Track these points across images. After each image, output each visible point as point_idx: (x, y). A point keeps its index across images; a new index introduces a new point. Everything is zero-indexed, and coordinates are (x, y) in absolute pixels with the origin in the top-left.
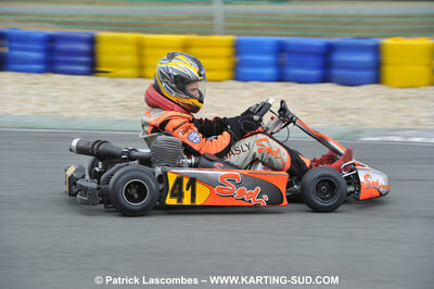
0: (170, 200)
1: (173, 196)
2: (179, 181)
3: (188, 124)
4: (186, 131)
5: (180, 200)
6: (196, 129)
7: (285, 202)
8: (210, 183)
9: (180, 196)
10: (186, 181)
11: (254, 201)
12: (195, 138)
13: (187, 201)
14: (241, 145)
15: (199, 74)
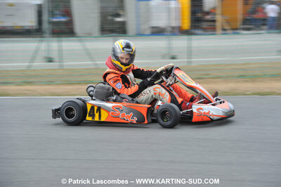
0: (89, 118)
1: (89, 116)
2: (92, 108)
4: (115, 82)
5: (93, 118)
6: (121, 82)
7: (146, 122)
8: (107, 110)
9: (93, 116)
10: (96, 108)
11: (130, 120)
12: (119, 86)
13: (97, 119)
14: (147, 90)
15: (123, 49)
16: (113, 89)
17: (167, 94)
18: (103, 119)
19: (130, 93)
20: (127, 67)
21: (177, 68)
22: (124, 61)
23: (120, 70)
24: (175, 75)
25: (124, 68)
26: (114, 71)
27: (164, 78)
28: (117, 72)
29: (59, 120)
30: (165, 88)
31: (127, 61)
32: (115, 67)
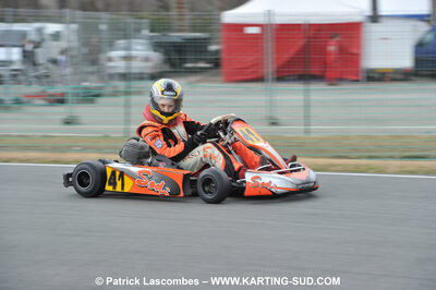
0: (109, 188)
1: (110, 184)
2: (113, 173)
3: (160, 133)
4: (154, 138)
5: (114, 188)
6: (162, 138)
7: (182, 194)
8: (132, 177)
9: (114, 185)
10: (118, 174)
11: (161, 191)
12: (159, 144)
13: (119, 189)
14: (195, 151)
15: (162, 92)
16: (151, 148)
17: (221, 156)
18: (127, 190)
19: (172, 155)
20: (170, 118)
21: (238, 120)
22: (166, 110)
23: (161, 122)
24: (232, 129)
25: (166, 120)
26: (152, 123)
27: (221, 134)
28: (156, 124)
29: (71, 189)
30: (219, 148)
31: (171, 110)
32: (154, 118)
